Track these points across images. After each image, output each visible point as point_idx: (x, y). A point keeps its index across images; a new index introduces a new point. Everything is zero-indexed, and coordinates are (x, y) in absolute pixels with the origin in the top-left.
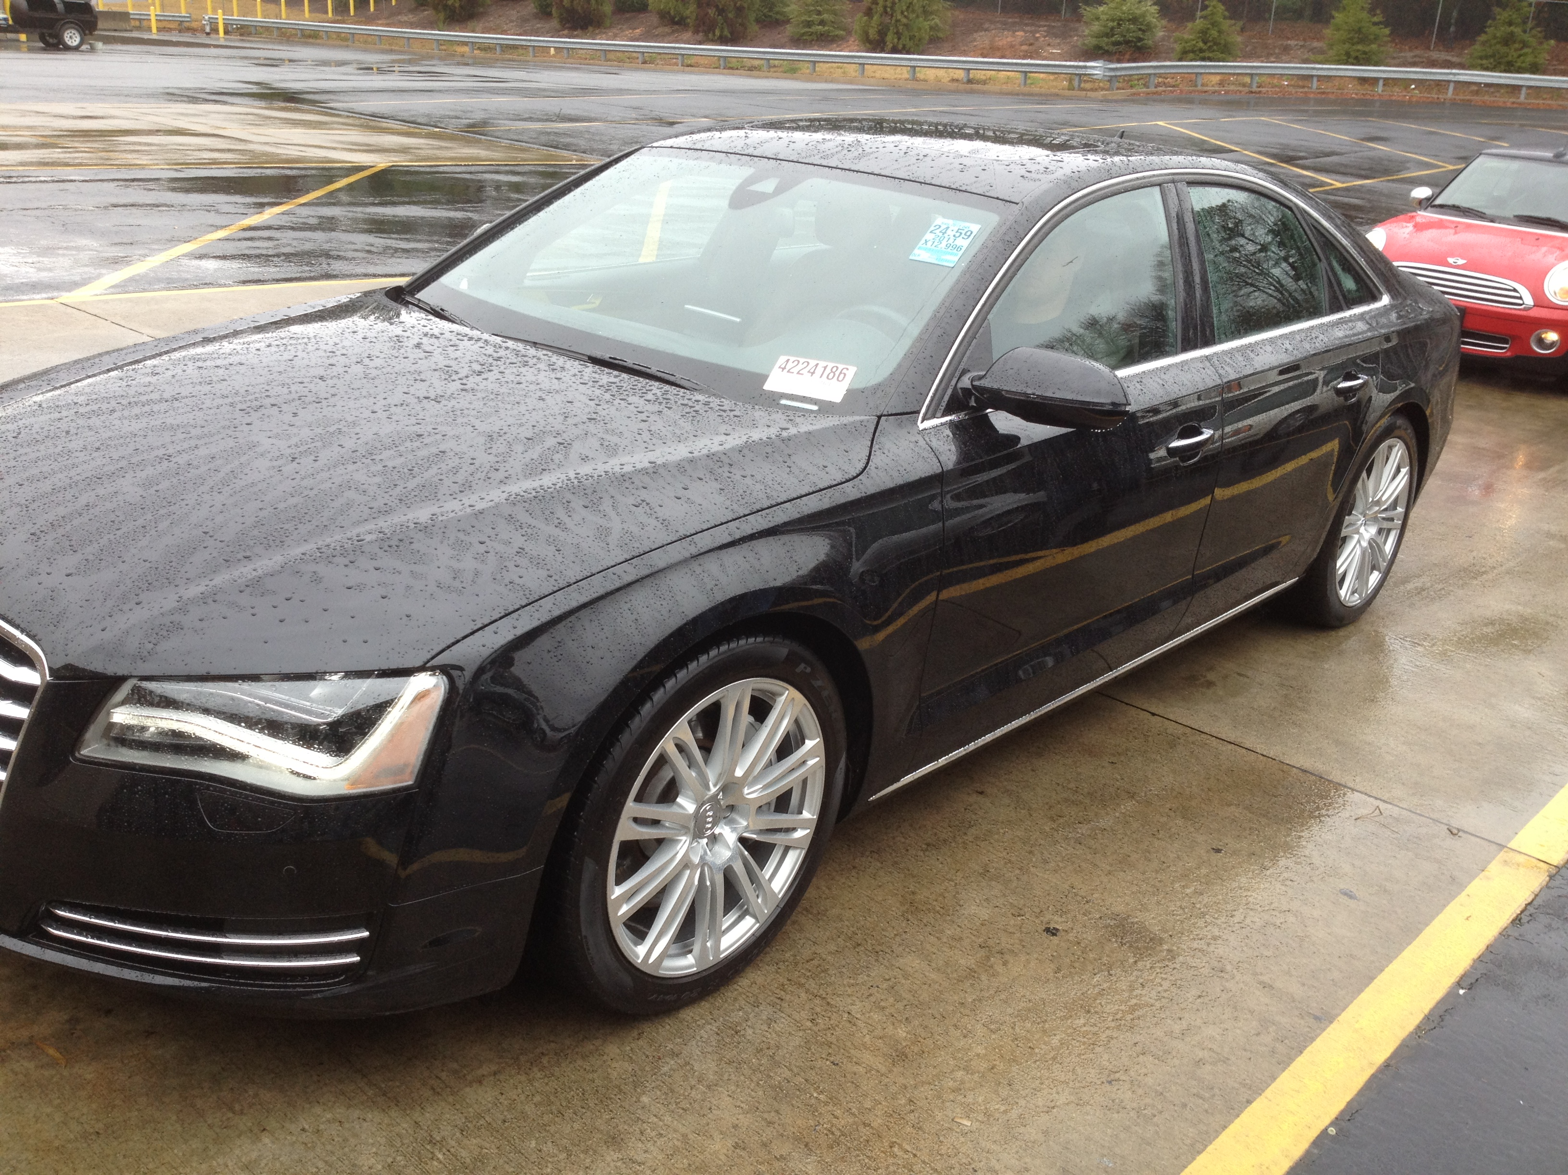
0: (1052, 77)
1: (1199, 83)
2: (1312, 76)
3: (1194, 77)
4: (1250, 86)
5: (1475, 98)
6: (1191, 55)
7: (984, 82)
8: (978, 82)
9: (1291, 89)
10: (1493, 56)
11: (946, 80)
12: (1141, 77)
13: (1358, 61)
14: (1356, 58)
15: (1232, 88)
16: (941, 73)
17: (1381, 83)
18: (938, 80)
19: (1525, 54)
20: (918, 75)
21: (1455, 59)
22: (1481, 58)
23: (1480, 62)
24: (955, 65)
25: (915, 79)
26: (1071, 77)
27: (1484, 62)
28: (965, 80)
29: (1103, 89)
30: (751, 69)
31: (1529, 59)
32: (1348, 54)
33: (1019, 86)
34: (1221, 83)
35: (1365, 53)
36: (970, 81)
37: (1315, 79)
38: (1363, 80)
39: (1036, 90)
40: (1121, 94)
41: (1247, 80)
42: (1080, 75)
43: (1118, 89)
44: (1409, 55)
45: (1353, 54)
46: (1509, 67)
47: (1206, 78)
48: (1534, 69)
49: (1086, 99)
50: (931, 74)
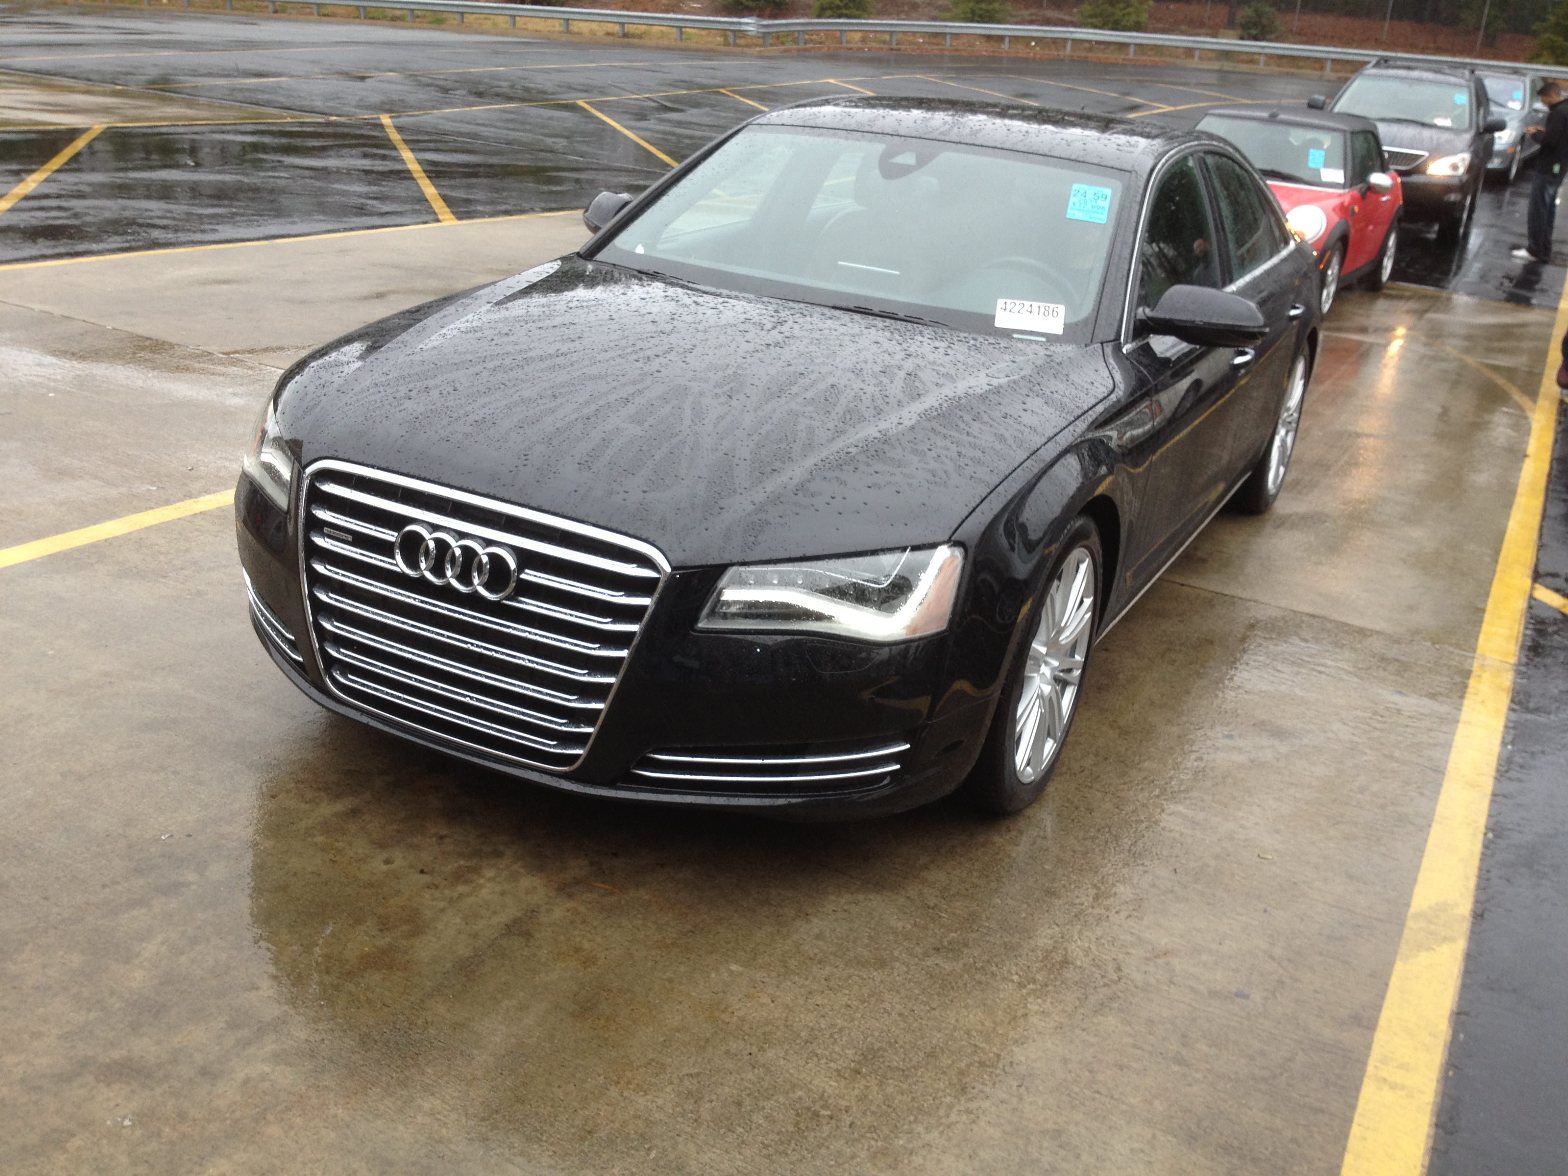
0: (704, 32)
1: (844, 40)
2: (945, 34)
3: (838, 34)
4: (890, 43)
5: (1089, 55)
6: (829, 12)
7: (640, 36)
8: (634, 36)
9: (927, 46)
10: (1101, 15)
11: (601, 33)
12: (789, 34)
13: (982, 19)
14: (980, 16)
15: (874, 45)
16: (594, 26)
17: (1007, 40)
18: (593, 33)
19: (1129, 14)
20: (571, 28)
21: (1067, 18)
22: (1091, 16)
23: (1089, 20)
24: (606, 19)
25: (568, 31)
26: (724, 33)
27: (1094, 20)
28: (620, 34)
29: (757, 45)
30: (394, 19)
31: (1133, 18)
32: (973, 12)
33: (676, 40)
34: (864, 40)
35: (988, 11)
36: (625, 35)
37: (948, 37)
38: (989, 38)
39: (693, 45)
40: (774, 50)
41: (887, 37)
42: (734, 31)
43: (771, 45)
44: (1026, 13)
45: (978, 12)
46: (1116, 26)
47: (849, 36)
48: (1138, 27)
49: (742, 55)
50: (584, 27)
